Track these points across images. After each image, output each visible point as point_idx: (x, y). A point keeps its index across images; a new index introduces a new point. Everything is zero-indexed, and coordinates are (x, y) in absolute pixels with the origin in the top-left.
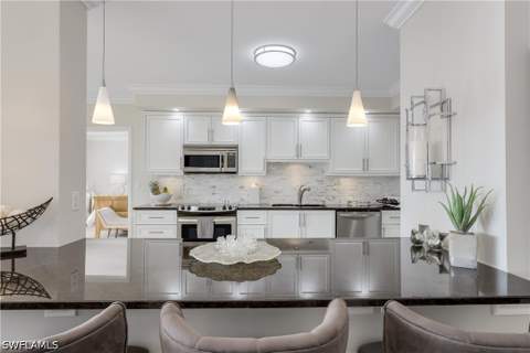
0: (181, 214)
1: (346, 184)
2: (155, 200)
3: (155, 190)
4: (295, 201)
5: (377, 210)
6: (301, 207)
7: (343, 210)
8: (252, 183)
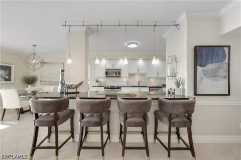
0: (105, 88)
1: (152, 80)
2: (97, 84)
3: (97, 81)
4: (137, 85)
5: (161, 87)
6: (139, 87)
7: (151, 87)
8: (125, 80)
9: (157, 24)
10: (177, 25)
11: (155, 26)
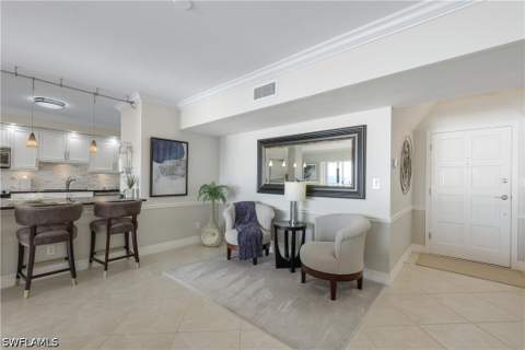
1: (103, 177)
4: (63, 188)
6: (68, 191)
7: (99, 191)
9: (100, 92)
10: (132, 103)
11: (96, 94)
